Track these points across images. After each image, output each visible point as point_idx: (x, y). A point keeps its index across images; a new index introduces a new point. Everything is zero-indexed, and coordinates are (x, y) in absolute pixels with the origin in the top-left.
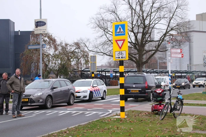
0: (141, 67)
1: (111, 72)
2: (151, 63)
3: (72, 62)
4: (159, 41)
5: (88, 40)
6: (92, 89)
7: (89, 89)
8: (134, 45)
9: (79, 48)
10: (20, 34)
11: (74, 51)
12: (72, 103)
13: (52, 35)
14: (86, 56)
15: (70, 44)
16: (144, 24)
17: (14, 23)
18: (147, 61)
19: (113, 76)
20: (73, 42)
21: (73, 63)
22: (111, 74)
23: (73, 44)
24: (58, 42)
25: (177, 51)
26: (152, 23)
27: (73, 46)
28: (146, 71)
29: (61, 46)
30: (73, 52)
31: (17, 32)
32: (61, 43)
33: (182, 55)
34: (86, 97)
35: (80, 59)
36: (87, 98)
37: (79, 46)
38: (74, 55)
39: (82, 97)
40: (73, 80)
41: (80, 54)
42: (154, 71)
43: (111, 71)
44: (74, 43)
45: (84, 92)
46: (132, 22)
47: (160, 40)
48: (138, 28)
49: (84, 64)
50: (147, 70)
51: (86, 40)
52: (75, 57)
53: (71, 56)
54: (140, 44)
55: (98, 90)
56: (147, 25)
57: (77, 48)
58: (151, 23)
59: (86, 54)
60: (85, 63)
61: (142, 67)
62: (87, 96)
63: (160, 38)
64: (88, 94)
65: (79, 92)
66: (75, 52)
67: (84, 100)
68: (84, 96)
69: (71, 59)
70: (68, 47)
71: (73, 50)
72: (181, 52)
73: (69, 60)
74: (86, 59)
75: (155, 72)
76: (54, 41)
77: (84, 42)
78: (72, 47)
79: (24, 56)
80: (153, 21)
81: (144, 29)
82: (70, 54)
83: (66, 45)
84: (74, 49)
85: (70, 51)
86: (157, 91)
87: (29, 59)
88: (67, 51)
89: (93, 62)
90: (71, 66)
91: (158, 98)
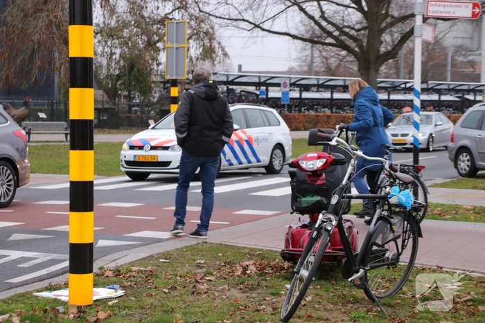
0: (372, 72)
1: (285, 87)
2: (431, 63)
9: (184, 6)
11: (170, 17)
14: (207, 33)
18: (394, 51)
19: (291, 99)
22: (285, 94)
28: (403, 86)
40: (164, 108)
42: (430, 86)
43: (285, 83)
49: (198, 59)
50: (405, 83)
53: (157, 34)
55: (247, 141)
57: (178, 8)
59: (205, 27)
60: (200, 57)
61: (377, 70)
65: (166, 148)
66: (171, 20)
69: (158, 41)
70: (149, 5)
71: (166, 15)
73: (151, 44)
74: (207, 42)
75: (432, 89)
78: (160, 5)
82: (155, 26)
84: (168, 11)
85: (156, 17)
86: (304, 162)
87: (18, 38)
88: (146, 15)
89: (175, 45)
90: (158, 64)
91: (303, 199)
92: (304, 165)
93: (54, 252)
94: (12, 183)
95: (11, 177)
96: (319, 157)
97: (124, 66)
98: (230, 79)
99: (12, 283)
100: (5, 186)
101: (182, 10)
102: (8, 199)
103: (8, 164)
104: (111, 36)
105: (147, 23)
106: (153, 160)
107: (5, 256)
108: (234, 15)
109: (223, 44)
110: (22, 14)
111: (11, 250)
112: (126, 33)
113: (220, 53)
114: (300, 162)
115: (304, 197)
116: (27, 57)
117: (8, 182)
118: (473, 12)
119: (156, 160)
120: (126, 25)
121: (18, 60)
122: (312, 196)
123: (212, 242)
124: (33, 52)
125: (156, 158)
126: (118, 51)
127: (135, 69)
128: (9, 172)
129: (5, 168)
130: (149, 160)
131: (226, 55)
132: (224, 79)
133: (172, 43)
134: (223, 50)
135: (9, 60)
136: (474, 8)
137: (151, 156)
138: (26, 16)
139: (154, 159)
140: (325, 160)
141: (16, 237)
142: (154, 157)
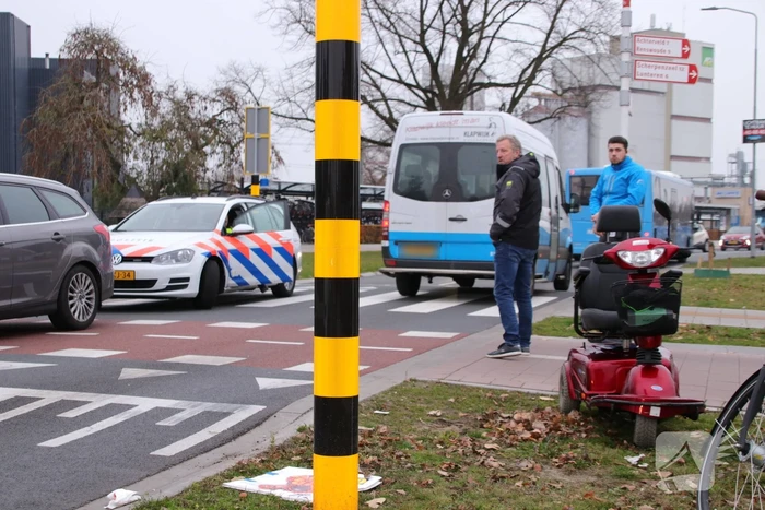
3: (208, 158)
4: (516, 85)
5: (259, 70)
6: (219, 244)
7: (201, 245)
8: (427, 97)
9: (233, 107)
10: (48, 67)
11: (218, 118)
12: (79, 317)
13: (134, 58)
15: (201, 94)
16: (464, 23)
17: (29, 27)
20: (215, 88)
21: (211, 162)
23: (214, 96)
24: (159, 83)
25: (665, 47)
26: (493, 21)
27: (214, 100)
29: (170, 99)
30: (212, 123)
31: (42, 61)
32: (172, 89)
33: (692, 68)
34: (186, 286)
35: (236, 146)
36: (192, 289)
37: (233, 100)
38: (216, 132)
39: (162, 283)
41: (236, 129)
44: (217, 91)
45: (174, 256)
46: (422, 12)
47: (519, 83)
48: (443, 38)
51: (249, 71)
52: (220, 141)
53: (204, 137)
54: (447, 91)
56: (474, 26)
57: (228, 109)
58: (489, 20)
62: (187, 279)
63: (521, 76)
64: (193, 270)
65: (148, 260)
66: (220, 122)
67: (172, 299)
68: (172, 280)
69: (206, 144)
70: (196, 105)
71: (214, 116)
72: (685, 55)
73: (197, 148)
76: (144, 79)
77: (244, 79)
78: (208, 105)
79: (35, 130)
80: (495, 12)
81: (463, 42)
82: (202, 129)
83: (190, 96)
84: (216, 112)
85: (203, 118)
86: (629, 254)
87: (50, 140)
88: (193, 116)
89: (256, 135)
90: (206, 171)
91: (638, 313)
92: (628, 258)
93: (204, 399)
94: (93, 295)
95: (91, 287)
96: (651, 246)
97: (168, 173)
98: (283, 187)
99: (163, 458)
100: (84, 300)
101: (232, 112)
102: (88, 317)
103: (86, 269)
104: (155, 139)
105: (194, 125)
106: (127, 278)
107: (130, 407)
108: (297, 113)
109: (277, 148)
110: (55, 114)
111: (134, 395)
112: (171, 135)
113: (274, 158)
114: (620, 254)
115: (638, 310)
116: (59, 162)
117: (88, 294)
118: (690, 77)
119: (132, 278)
120: (170, 126)
121: (50, 165)
122: (651, 309)
123: (426, 379)
124: (67, 155)
125: (132, 274)
126: (162, 156)
127: (181, 175)
128: (89, 280)
129: (85, 275)
130: (121, 278)
131: (280, 160)
132: (276, 187)
133: (253, 133)
134: (277, 155)
135: (40, 165)
136: (690, 71)
137: (124, 272)
138: (60, 115)
139: (129, 275)
140: (662, 251)
141: (128, 373)
142: (129, 273)
